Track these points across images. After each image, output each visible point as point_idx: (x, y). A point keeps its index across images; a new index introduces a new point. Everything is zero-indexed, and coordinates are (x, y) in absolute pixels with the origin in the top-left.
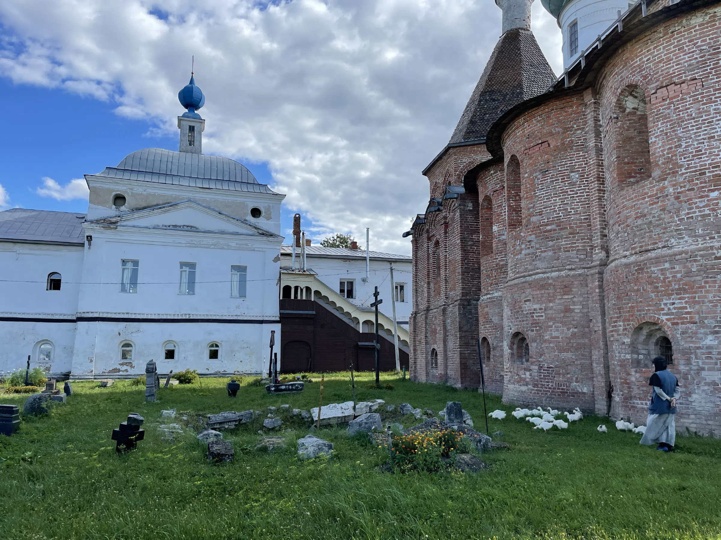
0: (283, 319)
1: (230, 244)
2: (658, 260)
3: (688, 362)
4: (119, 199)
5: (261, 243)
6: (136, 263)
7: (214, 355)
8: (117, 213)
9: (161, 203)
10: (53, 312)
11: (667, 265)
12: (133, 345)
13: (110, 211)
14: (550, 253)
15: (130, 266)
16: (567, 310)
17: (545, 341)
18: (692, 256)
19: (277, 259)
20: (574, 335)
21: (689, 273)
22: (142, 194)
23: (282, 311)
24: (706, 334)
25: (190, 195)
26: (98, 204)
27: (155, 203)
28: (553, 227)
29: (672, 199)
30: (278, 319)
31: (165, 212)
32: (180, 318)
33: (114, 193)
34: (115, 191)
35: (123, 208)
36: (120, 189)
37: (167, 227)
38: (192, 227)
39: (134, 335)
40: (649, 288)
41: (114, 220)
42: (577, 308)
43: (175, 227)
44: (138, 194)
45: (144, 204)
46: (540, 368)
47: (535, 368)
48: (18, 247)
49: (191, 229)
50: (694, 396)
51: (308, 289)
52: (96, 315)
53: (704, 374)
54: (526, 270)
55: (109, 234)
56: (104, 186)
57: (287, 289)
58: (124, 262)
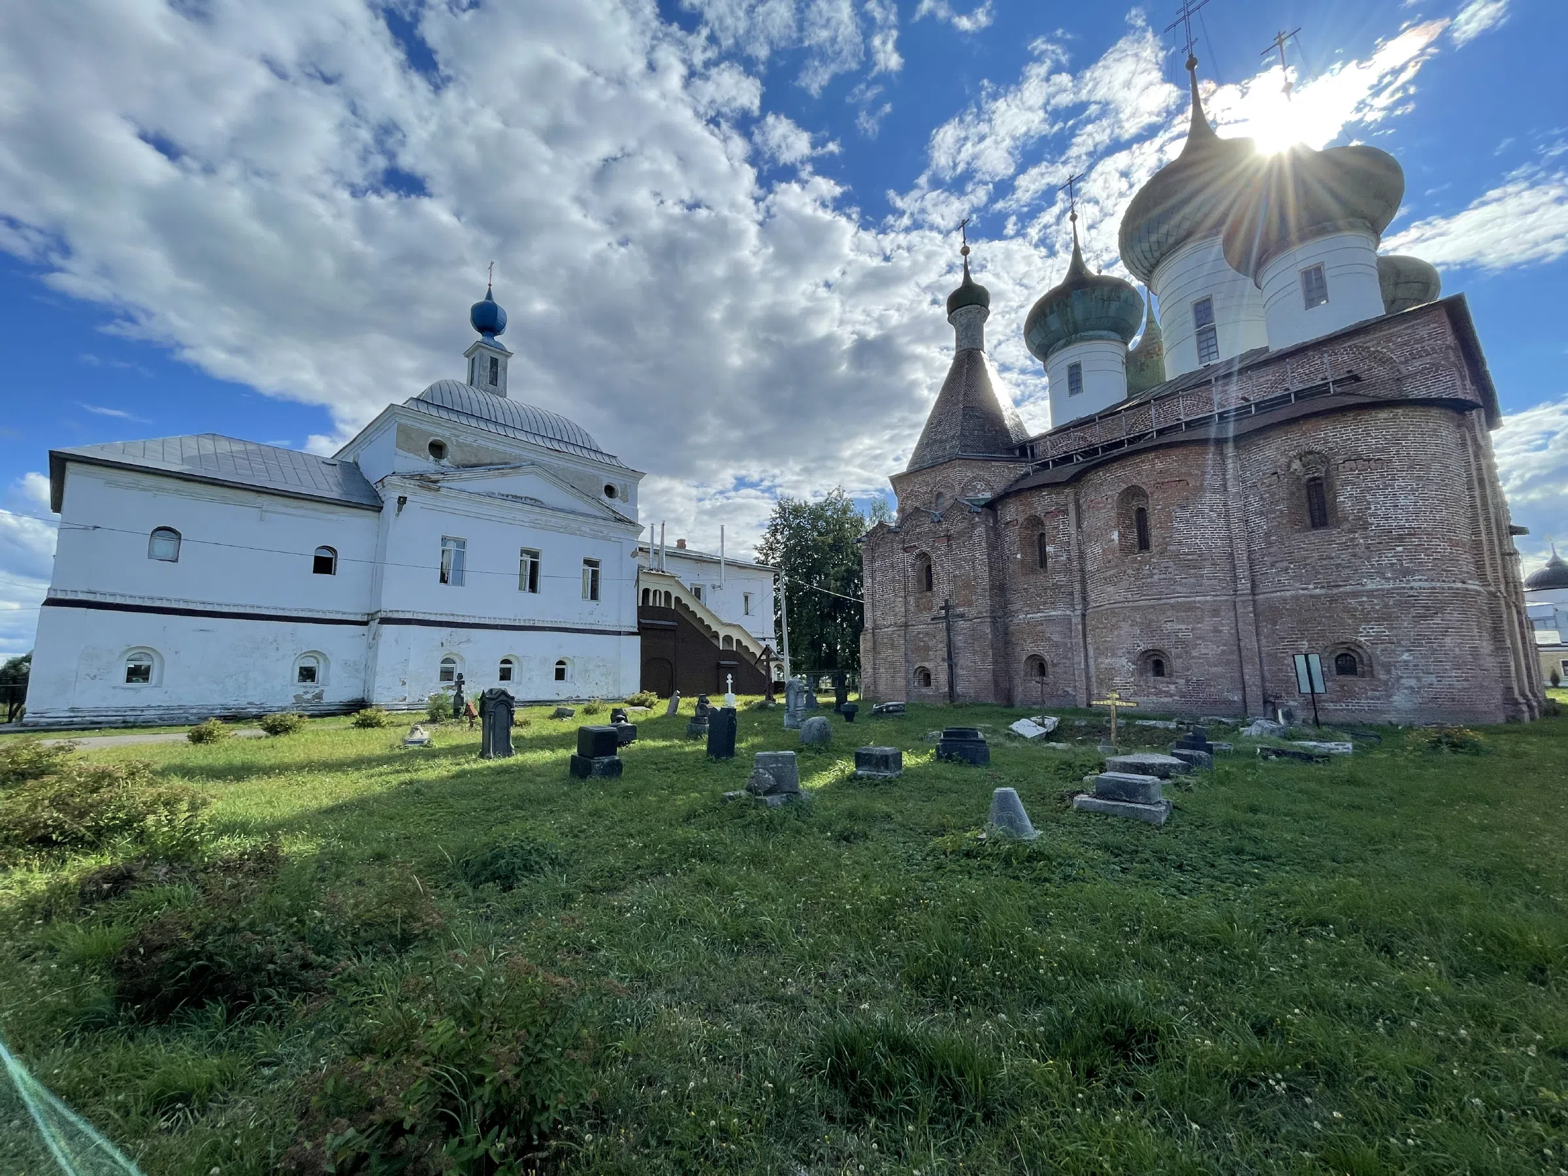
0: (643, 630)
1: (583, 529)
2: (1354, 594)
3: (1389, 672)
4: (437, 449)
5: (617, 531)
6: (462, 544)
7: (560, 675)
8: (438, 468)
9: (496, 461)
10: (325, 609)
11: (1365, 599)
12: (457, 660)
13: (426, 464)
14: (1192, 580)
15: (451, 546)
16: (1217, 631)
17: (1194, 657)
18: (1389, 593)
19: (634, 555)
20: (1223, 652)
21: (1386, 606)
22: (470, 446)
23: (642, 621)
24: (1403, 652)
25: (533, 456)
26: (409, 450)
27: (488, 461)
28: (1195, 557)
29: (1363, 549)
30: (636, 630)
31: (503, 475)
32: (522, 624)
33: (431, 439)
34: (432, 435)
35: (444, 462)
36: (441, 433)
37: (505, 497)
38: (536, 500)
39: (461, 646)
40: (1345, 615)
41: (434, 477)
42: (1225, 629)
43: (516, 498)
44: (467, 446)
45: (474, 461)
46: (1188, 681)
47: (1182, 681)
48: (265, 500)
49: (535, 502)
50: (1395, 698)
51: (668, 595)
52: (408, 616)
53: (1403, 681)
54: (1161, 593)
55: (425, 497)
56: (418, 425)
57: (646, 592)
58: (444, 540)
